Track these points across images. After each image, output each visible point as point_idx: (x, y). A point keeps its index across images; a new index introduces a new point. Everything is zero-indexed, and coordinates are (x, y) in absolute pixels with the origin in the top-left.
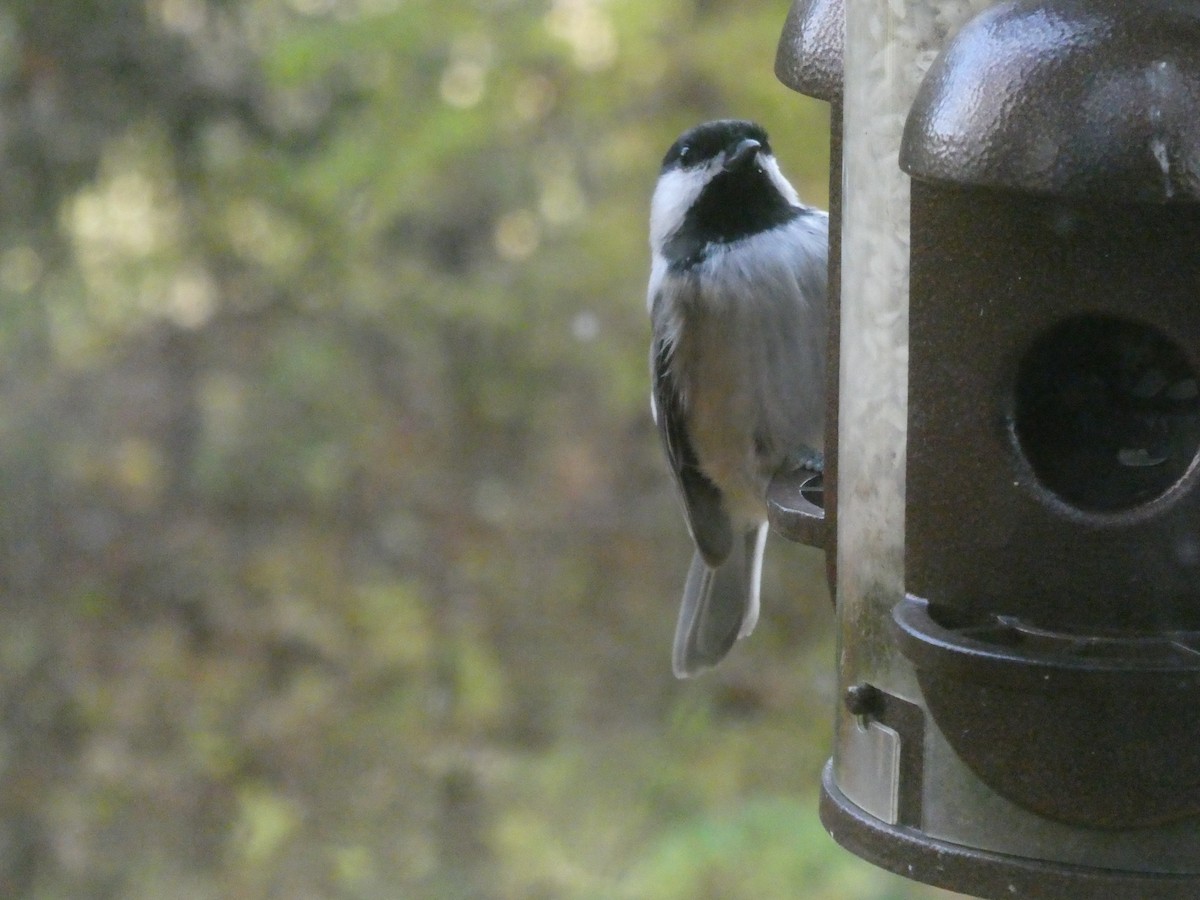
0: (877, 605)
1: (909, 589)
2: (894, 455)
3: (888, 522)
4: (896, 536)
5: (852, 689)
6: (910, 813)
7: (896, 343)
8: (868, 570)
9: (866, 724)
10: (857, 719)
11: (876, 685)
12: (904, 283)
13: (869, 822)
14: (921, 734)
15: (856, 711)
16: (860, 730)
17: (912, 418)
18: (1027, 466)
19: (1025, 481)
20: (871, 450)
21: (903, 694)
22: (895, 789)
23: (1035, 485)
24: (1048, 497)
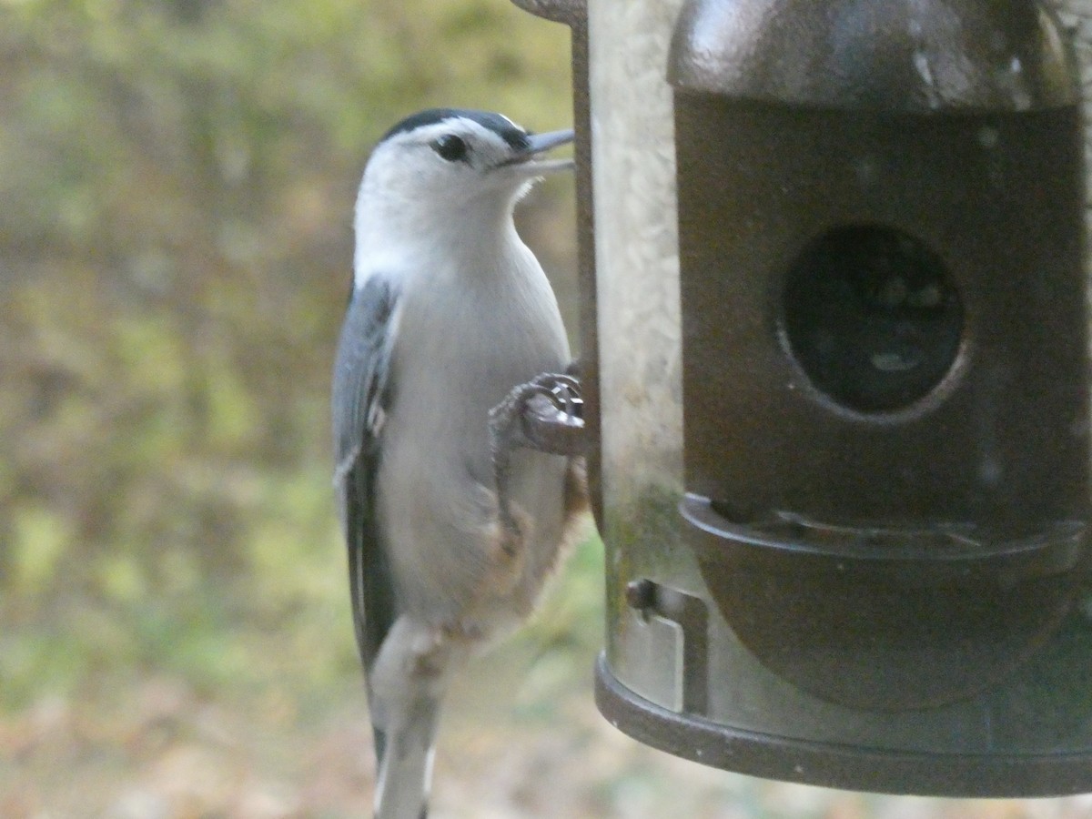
0: (655, 506)
1: (689, 489)
2: (665, 363)
3: (663, 426)
4: (674, 439)
5: (632, 584)
6: (696, 700)
7: (663, 255)
8: (642, 473)
9: (646, 618)
10: (636, 614)
11: (655, 580)
12: (670, 199)
13: (654, 711)
14: (704, 626)
15: (637, 607)
16: (641, 624)
17: (686, 326)
18: (799, 371)
19: (800, 383)
20: (642, 358)
21: (685, 588)
22: (679, 678)
23: (809, 388)
24: (822, 400)
